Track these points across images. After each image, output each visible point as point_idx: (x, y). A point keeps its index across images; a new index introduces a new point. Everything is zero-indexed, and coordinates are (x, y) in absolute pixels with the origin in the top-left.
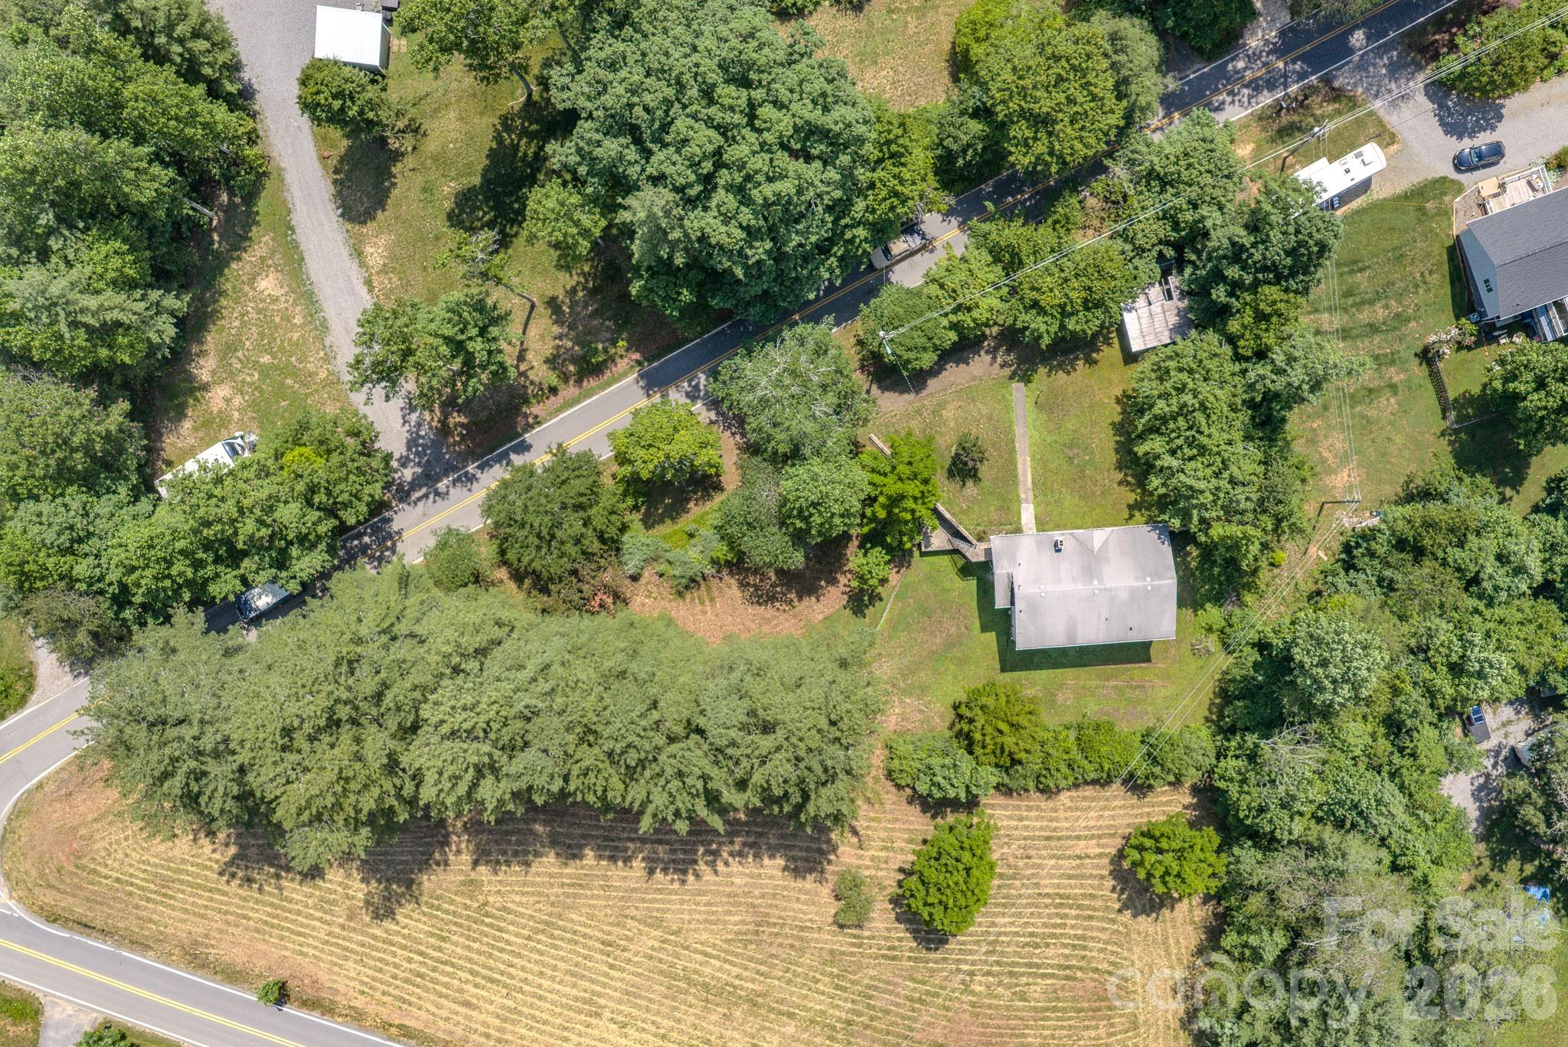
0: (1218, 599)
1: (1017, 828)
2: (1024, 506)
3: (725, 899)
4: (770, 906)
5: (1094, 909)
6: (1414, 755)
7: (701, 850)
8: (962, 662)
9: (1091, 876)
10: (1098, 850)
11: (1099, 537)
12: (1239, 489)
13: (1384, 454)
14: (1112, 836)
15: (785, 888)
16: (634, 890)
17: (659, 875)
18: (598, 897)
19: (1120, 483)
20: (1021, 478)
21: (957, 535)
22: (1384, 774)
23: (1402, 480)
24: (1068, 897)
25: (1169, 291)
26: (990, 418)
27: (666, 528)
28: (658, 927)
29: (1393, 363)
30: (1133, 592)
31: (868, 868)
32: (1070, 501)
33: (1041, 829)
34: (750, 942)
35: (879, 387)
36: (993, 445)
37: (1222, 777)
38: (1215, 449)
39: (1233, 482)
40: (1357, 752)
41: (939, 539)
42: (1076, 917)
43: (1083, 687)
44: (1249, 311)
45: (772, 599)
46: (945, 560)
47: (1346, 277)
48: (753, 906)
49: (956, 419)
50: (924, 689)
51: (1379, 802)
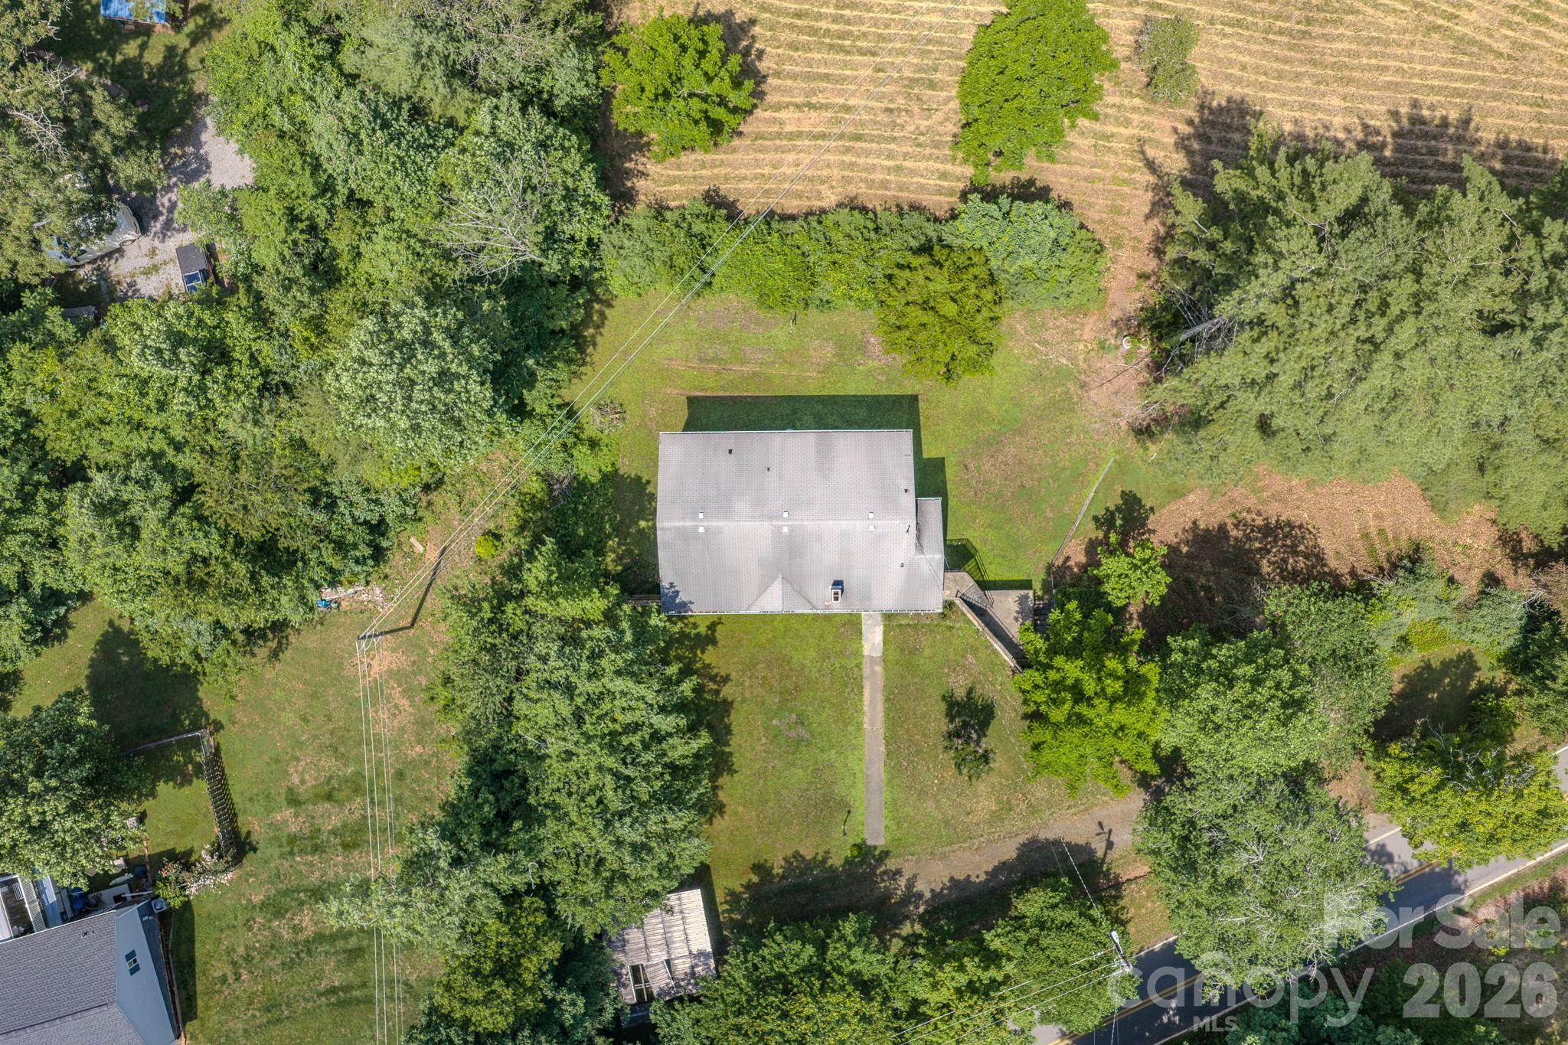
0: (579, 487)
1: (905, 155)
2: (878, 654)
3: (1357, 74)
4: (1286, 61)
5: (792, 27)
6: (293, 218)
7: (1387, 153)
8: (975, 415)
9: (794, 77)
10: (782, 115)
11: (774, 601)
12: (558, 676)
13: (314, 696)
14: (760, 136)
15: (1263, 87)
16: (1496, 97)
17: (1453, 115)
18: (1553, 90)
19: (726, 679)
20: (880, 698)
21: (980, 613)
22: (343, 191)
23: (287, 655)
24: (831, 47)
25: (637, 980)
26: (922, 793)
27: (1440, 654)
28: (1461, 39)
29: (292, 840)
30: (726, 512)
31: (1134, 109)
32: (806, 656)
33: (867, 153)
34: (1319, 9)
35: (1092, 852)
36: (919, 752)
37: (596, 208)
38: (594, 746)
39: (569, 690)
40: (382, 231)
41: (1006, 607)
42: (820, 16)
43: (792, 364)
44: (528, 978)
45: (1268, 531)
46: (993, 573)
47: (357, 981)
48: (1314, 63)
49: (976, 795)
50: (1037, 377)
51: (354, 138)
